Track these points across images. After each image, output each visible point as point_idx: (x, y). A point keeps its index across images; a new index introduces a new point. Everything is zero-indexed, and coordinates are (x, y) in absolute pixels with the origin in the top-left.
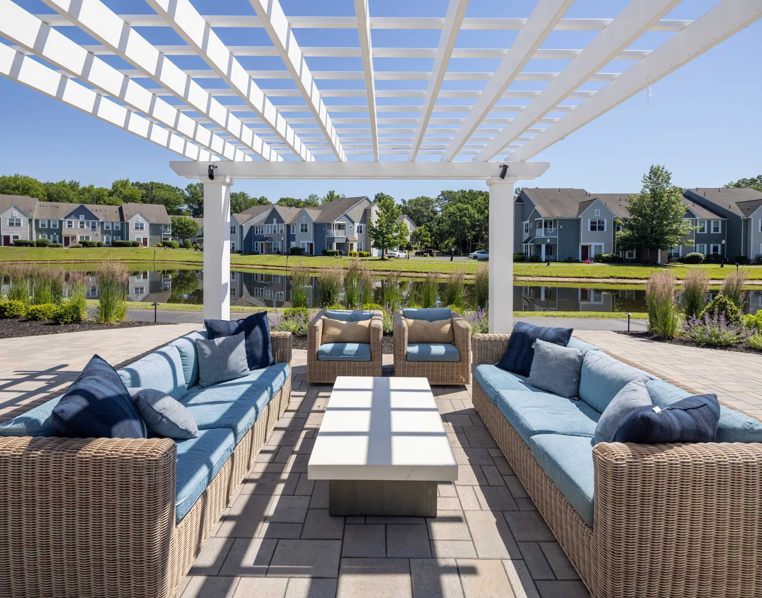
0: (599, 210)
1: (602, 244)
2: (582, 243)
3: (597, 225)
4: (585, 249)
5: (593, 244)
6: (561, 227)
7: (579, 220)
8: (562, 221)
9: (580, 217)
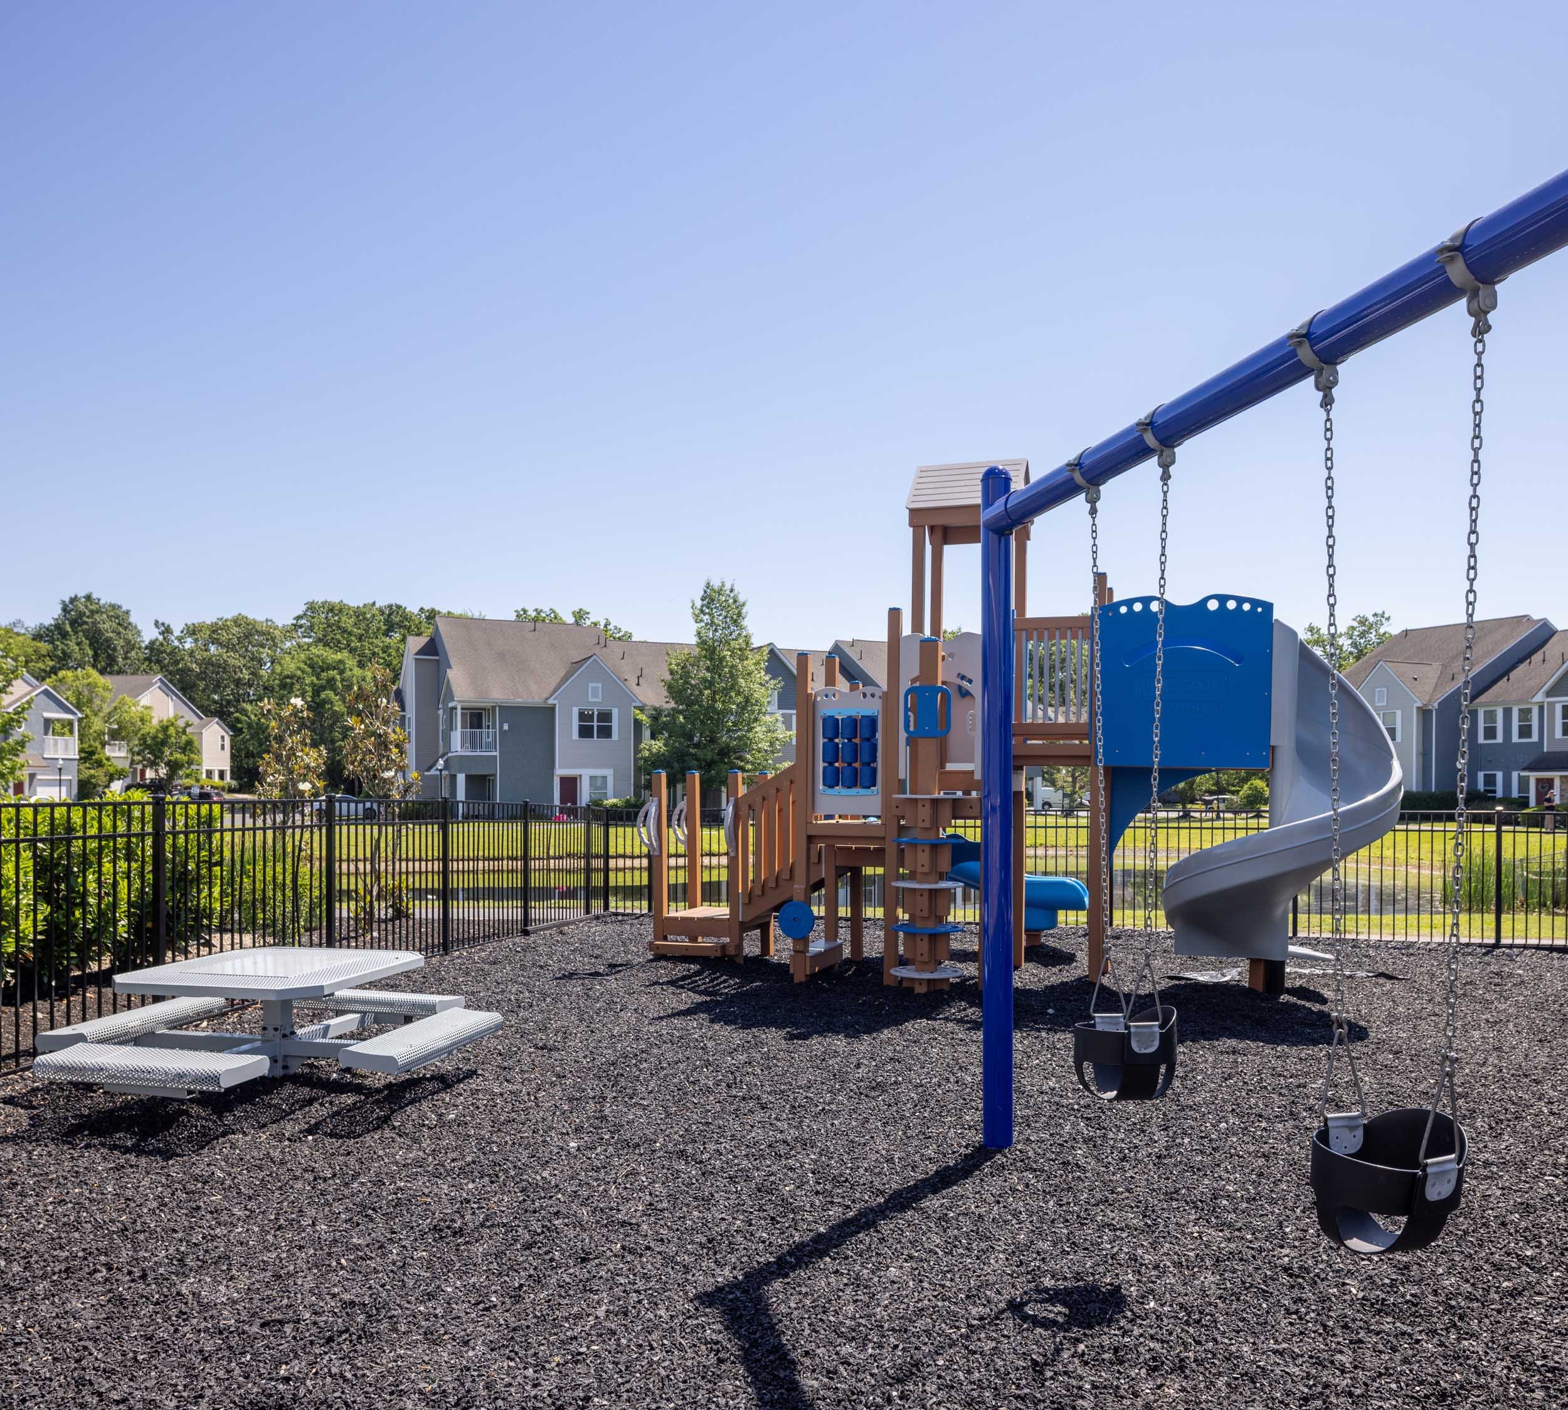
0: (600, 685)
1: (609, 773)
2: (560, 771)
3: (595, 724)
4: (570, 785)
5: (585, 774)
6: (506, 727)
7: (552, 709)
8: (509, 711)
9: (551, 701)
